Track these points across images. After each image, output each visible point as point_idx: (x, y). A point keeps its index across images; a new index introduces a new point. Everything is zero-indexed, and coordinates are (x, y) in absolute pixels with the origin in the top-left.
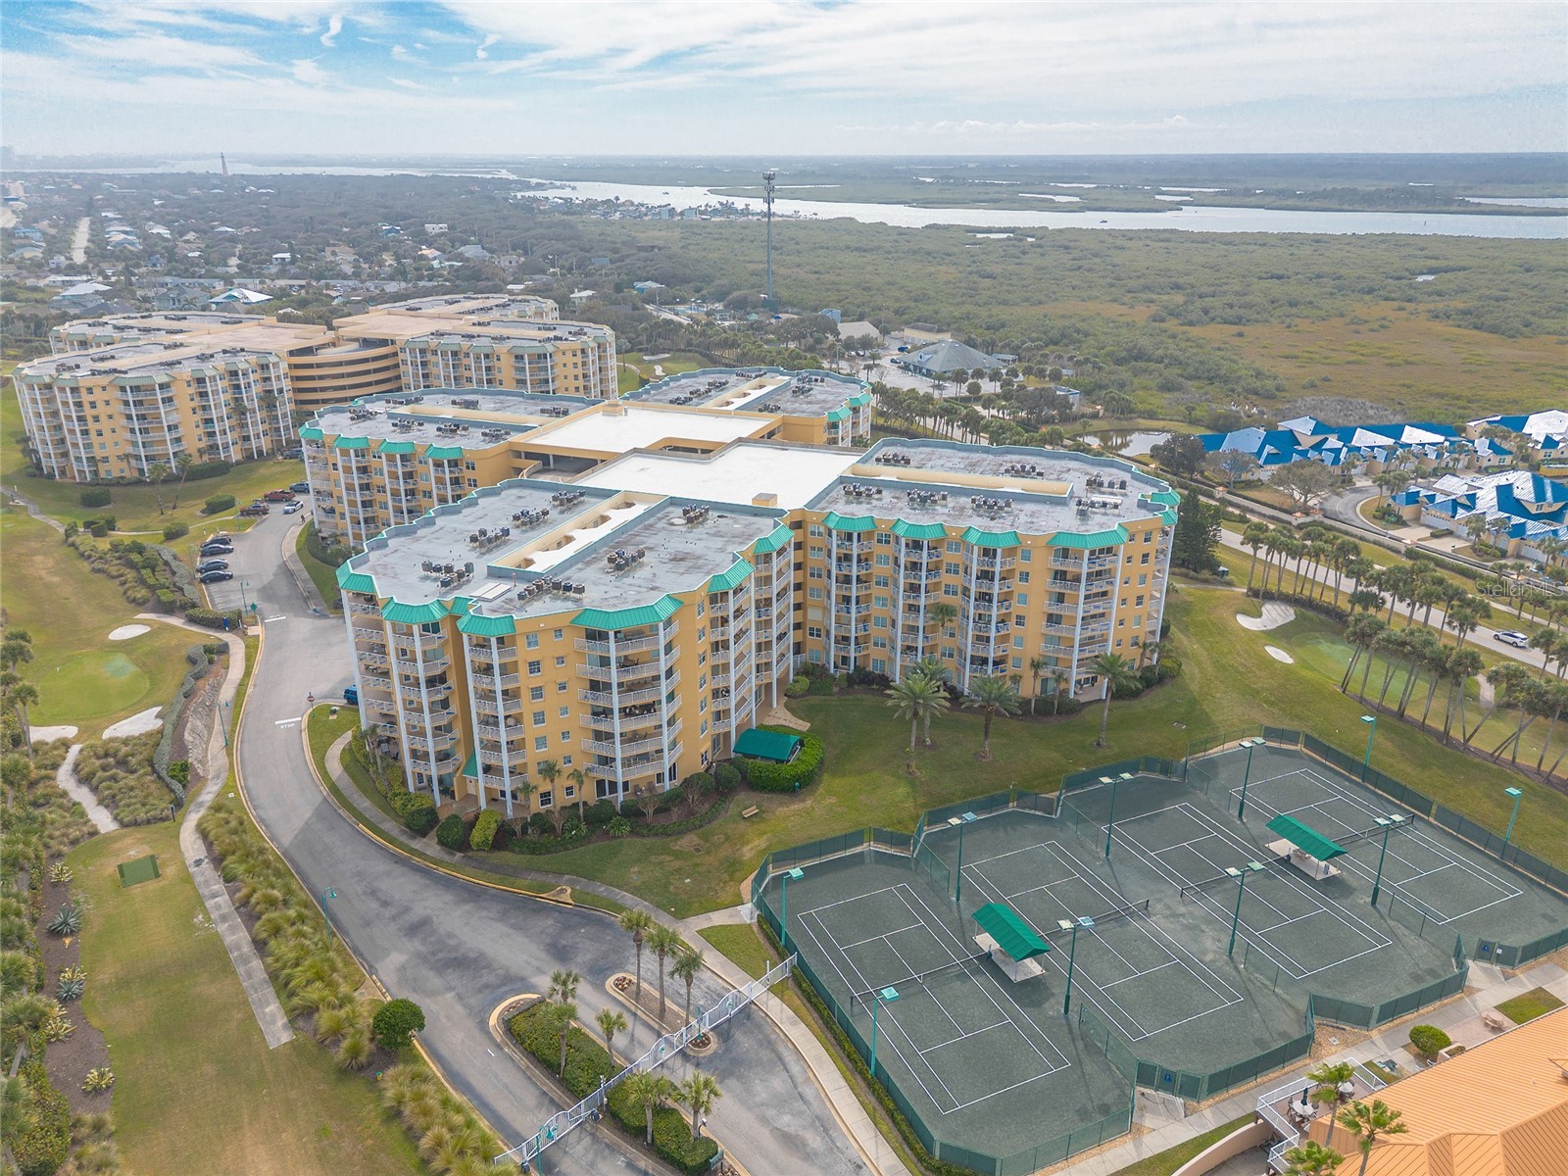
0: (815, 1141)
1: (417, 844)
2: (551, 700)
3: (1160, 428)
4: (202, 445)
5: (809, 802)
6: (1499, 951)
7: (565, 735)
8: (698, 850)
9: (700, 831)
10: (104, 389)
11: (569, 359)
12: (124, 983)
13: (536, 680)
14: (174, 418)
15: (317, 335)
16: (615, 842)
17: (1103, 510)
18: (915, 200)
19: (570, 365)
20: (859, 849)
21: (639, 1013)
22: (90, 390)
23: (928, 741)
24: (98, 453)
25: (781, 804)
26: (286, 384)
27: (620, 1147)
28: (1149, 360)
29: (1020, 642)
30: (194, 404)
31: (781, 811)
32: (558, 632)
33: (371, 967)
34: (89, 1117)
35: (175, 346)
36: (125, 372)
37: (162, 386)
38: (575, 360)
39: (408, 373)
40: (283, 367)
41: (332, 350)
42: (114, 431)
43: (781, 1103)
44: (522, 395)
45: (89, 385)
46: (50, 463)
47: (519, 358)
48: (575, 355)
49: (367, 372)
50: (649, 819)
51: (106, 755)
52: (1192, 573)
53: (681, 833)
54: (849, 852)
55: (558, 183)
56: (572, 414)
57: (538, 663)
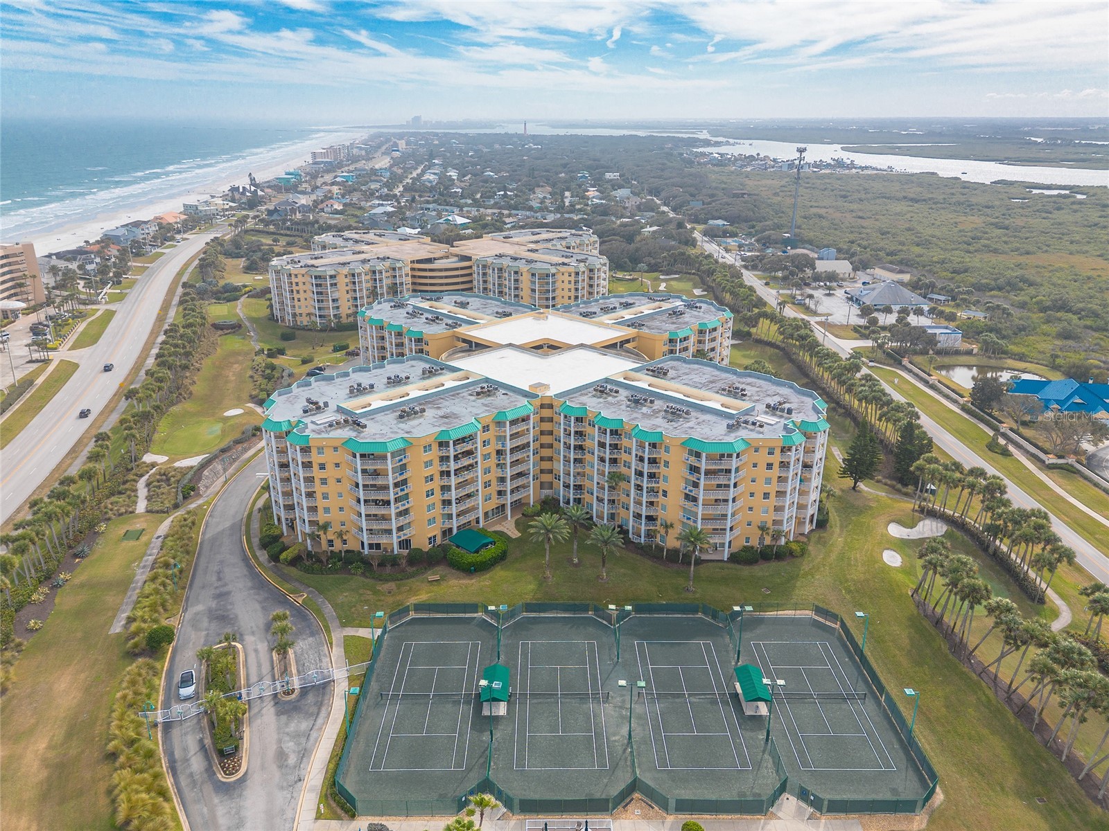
0: (292, 760)
1: (258, 553)
2: (332, 488)
3: (1021, 368)
4: (350, 312)
5: (474, 581)
6: (812, 798)
7: (341, 509)
8: (390, 593)
9: (397, 582)
10: (303, 276)
11: (566, 278)
12: (82, 586)
13: (323, 474)
14: (336, 295)
15: (440, 249)
16: (350, 577)
17: (752, 427)
18: (1007, 159)
19: (566, 282)
20: (475, 615)
21: (276, 668)
22: (296, 275)
23: (576, 560)
24: (298, 311)
25: (458, 578)
26: (409, 280)
27: (205, 729)
28: (1069, 311)
29: (664, 508)
30: (348, 288)
31: (453, 582)
32: (336, 449)
33: (186, 609)
34: (18, 640)
35: (359, 253)
36: (317, 267)
37: (331, 277)
38: (570, 279)
39: (477, 279)
40: (407, 270)
41: (444, 261)
42: (306, 299)
43: (296, 736)
44: (500, 301)
45: (296, 273)
46: (277, 313)
47: (533, 275)
48: (570, 276)
49: (457, 276)
50: (375, 568)
51: (164, 474)
52: (899, 486)
53: (387, 581)
54: (468, 615)
55: (731, 141)
56: (514, 316)
57: (324, 464)
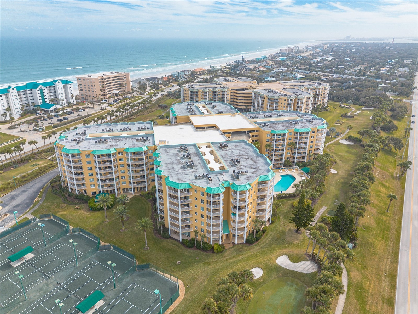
5: (87, 213)
8: (61, 208)
16: (59, 198)
25: (85, 211)
31: (81, 211)
37: (196, 92)
40: (229, 92)
